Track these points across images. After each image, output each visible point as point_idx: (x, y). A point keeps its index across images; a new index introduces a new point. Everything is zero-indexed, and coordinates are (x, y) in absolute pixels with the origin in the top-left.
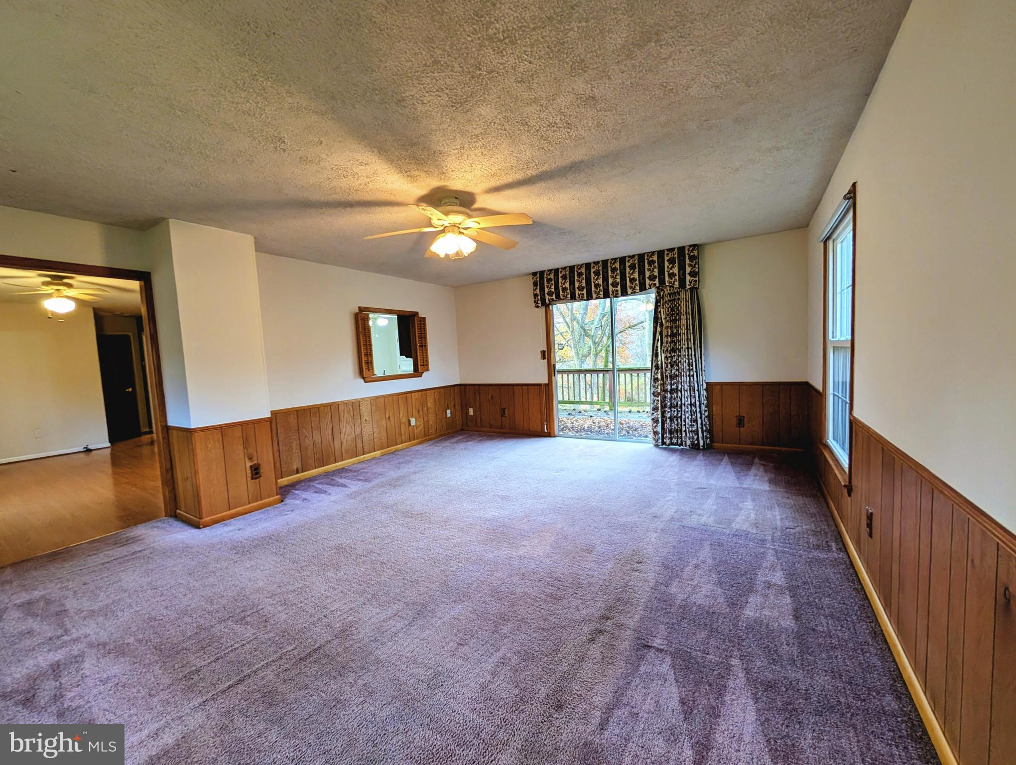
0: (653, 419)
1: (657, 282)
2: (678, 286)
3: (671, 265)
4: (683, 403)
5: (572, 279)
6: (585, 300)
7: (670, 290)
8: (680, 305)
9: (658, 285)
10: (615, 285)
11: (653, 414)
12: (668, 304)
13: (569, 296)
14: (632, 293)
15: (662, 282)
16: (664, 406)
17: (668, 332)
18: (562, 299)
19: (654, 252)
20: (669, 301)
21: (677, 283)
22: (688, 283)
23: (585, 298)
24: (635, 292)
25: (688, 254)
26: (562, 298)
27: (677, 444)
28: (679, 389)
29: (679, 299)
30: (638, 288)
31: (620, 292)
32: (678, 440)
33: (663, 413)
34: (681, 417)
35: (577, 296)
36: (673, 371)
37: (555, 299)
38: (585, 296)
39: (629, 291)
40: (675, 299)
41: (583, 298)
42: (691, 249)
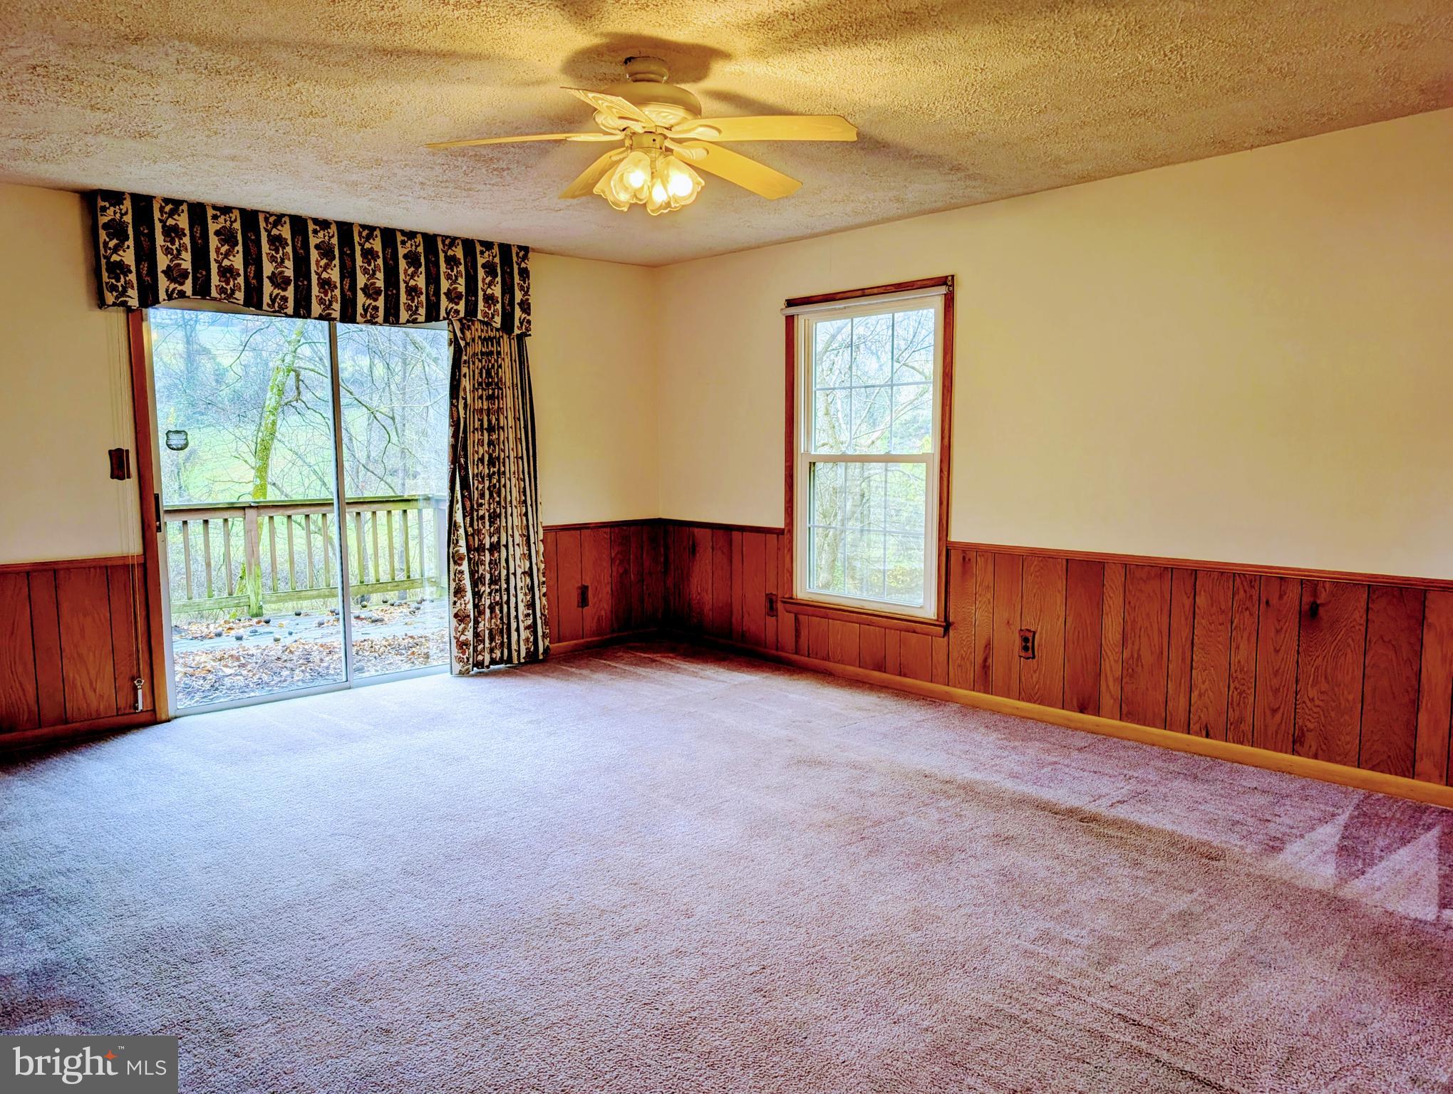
15: (471, 310)
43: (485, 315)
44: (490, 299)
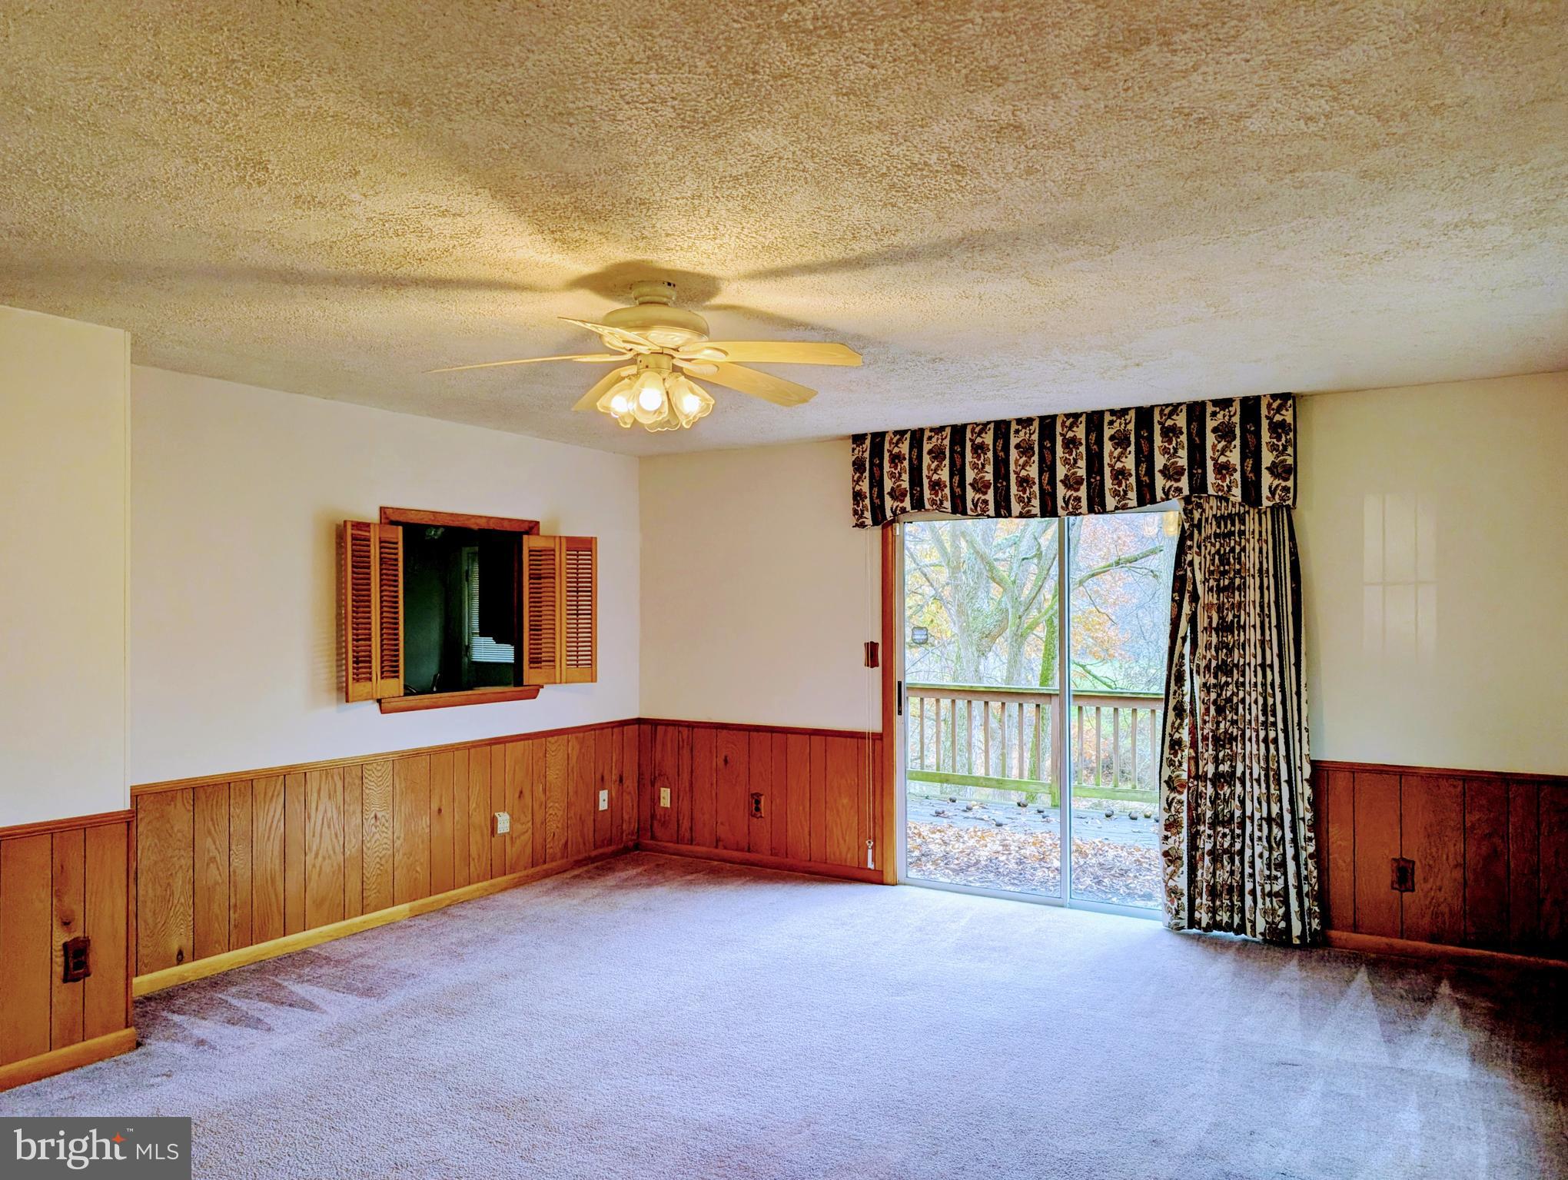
0: (1166, 854)
1: (1184, 483)
2: (1239, 499)
3: (1223, 443)
4: (1248, 813)
5: (958, 462)
6: (989, 517)
7: (1218, 508)
8: (1243, 549)
9: (1186, 492)
10: (1071, 483)
11: (1166, 838)
12: (1214, 545)
13: (947, 504)
14: (1117, 508)
15: (1199, 486)
16: (1195, 821)
17: (1210, 618)
18: (926, 510)
19: (1180, 404)
20: (1217, 536)
21: (1237, 492)
22: (1265, 492)
23: (992, 512)
24: (1124, 507)
25: (1267, 417)
26: (927, 506)
27: (1229, 927)
28: (1239, 774)
29: (1242, 533)
30: (1133, 495)
31: (1084, 503)
32: (1231, 917)
33: (1193, 837)
34: (1241, 852)
35: (969, 505)
36: (1222, 725)
37: (909, 508)
38: (991, 506)
39: (1111, 502)
40: (1231, 534)
41: (984, 511)
42: (1275, 405)
43: (1219, 488)
44: (1223, 469)
